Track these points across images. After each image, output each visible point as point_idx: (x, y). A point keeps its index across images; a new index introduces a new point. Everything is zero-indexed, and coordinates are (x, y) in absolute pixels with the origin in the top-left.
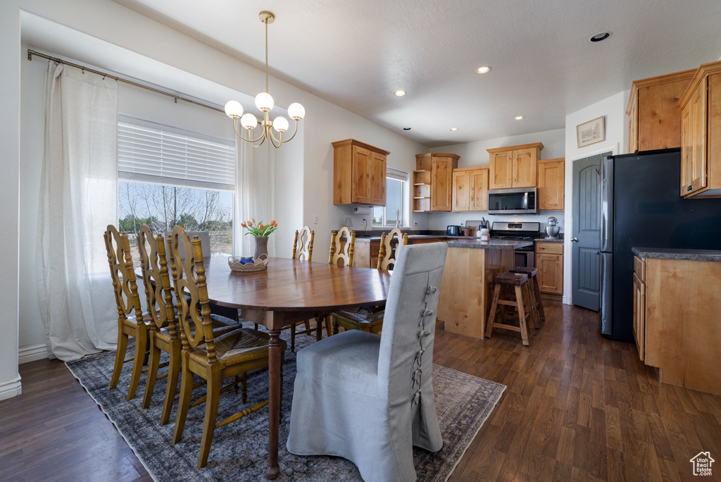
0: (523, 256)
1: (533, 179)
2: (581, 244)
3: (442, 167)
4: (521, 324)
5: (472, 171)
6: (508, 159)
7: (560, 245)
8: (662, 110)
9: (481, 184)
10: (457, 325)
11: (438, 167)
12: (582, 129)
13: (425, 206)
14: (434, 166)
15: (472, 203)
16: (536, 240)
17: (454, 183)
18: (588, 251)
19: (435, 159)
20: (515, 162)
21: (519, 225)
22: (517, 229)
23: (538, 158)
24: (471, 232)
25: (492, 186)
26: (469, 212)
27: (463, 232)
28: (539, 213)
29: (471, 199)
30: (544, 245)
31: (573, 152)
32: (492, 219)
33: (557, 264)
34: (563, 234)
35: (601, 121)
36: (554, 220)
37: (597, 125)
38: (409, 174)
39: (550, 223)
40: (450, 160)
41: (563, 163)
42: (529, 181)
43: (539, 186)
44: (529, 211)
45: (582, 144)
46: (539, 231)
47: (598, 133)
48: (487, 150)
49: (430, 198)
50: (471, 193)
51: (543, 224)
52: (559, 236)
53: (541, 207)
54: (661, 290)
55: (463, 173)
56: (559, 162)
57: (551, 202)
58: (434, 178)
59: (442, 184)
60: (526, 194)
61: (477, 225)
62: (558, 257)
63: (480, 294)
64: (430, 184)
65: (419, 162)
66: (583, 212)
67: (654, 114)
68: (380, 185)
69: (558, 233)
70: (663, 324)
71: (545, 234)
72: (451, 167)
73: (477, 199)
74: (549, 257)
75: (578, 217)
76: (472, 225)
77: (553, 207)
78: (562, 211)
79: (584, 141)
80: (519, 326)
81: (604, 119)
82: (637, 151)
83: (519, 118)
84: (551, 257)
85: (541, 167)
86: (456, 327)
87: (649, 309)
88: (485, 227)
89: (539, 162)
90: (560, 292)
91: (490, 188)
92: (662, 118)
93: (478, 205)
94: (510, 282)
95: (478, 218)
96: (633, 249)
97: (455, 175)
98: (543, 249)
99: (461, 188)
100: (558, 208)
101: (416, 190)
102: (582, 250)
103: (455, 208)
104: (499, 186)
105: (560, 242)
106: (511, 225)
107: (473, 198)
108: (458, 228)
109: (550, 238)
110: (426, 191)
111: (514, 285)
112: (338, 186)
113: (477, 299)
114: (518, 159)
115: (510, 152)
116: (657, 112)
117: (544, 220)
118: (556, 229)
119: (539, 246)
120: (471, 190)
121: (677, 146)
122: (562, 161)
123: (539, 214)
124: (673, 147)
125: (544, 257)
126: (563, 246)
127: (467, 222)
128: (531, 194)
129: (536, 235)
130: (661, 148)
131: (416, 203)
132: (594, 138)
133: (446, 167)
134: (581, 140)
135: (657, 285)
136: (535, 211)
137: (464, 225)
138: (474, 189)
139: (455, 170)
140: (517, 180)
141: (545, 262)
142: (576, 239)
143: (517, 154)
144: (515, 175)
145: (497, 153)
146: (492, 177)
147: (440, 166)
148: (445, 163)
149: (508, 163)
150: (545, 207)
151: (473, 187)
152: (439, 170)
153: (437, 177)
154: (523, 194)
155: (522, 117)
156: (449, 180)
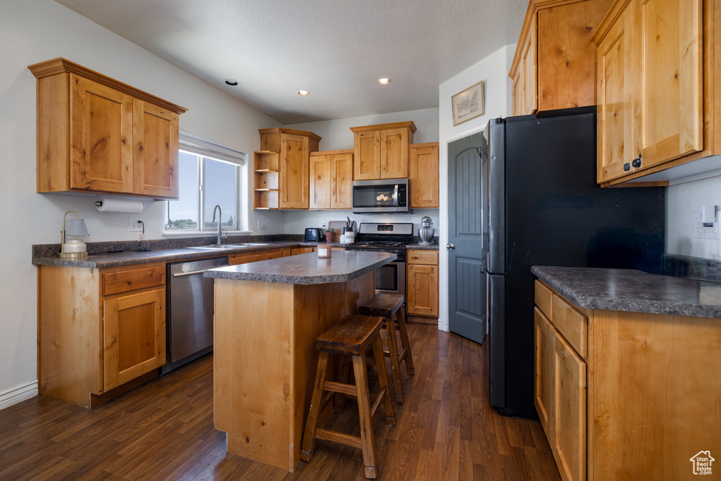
0: (393, 269)
1: (404, 167)
2: (458, 252)
3: (295, 149)
4: (362, 433)
5: (333, 155)
6: (375, 141)
7: (435, 253)
8: (571, 44)
9: (345, 173)
10: (248, 440)
11: (289, 148)
12: (458, 100)
13: (273, 201)
14: (284, 146)
15: (334, 198)
16: (407, 246)
17: (312, 171)
18: (466, 261)
19: (284, 137)
20: (383, 145)
21: (390, 227)
22: (388, 232)
23: (410, 141)
24: (334, 236)
25: (358, 176)
26: (330, 210)
27: (324, 236)
28: (411, 211)
29: (332, 193)
30: (418, 253)
31: (449, 132)
32: (359, 219)
33: (432, 278)
34: (437, 238)
35: (479, 88)
36: (429, 221)
37: (475, 94)
38: (247, 155)
39: (424, 225)
40: (306, 140)
41: (437, 148)
42: (399, 171)
43: (412, 177)
44: (401, 209)
45: (458, 121)
46: (412, 234)
47: (477, 104)
48: (351, 128)
49: (279, 190)
50: (333, 186)
51: (417, 225)
52: (434, 241)
53: (413, 204)
54: (620, 380)
55: (322, 159)
56: (433, 147)
57: (425, 198)
58: (283, 163)
59: (295, 172)
60: (396, 187)
61: (341, 227)
62: (432, 269)
63: (286, 377)
64: (279, 171)
65: (264, 140)
66: (460, 210)
67: (559, 52)
68: (162, 162)
69: (433, 237)
70: (624, 455)
71: (418, 239)
72: (307, 150)
73: (340, 192)
74: (422, 268)
75: (454, 216)
76: (336, 227)
77: (427, 204)
78: (437, 209)
79: (460, 117)
80: (359, 435)
81: (483, 85)
82: (536, 111)
83: (384, 81)
84: (425, 269)
85: (413, 152)
86: (246, 445)
87: (596, 422)
88: (350, 230)
89: (411, 146)
90: (434, 314)
91: (355, 179)
92: (569, 59)
93: (340, 202)
94: (342, 349)
95: (342, 218)
96: (536, 270)
97: (313, 160)
98: (416, 258)
99: (320, 178)
100: (432, 205)
101: (259, 178)
102: (460, 261)
103: (313, 206)
104: (365, 176)
105: (434, 249)
106: (381, 227)
107: (335, 192)
108: (319, 230)
109: (424, 244)
110: (273, 181)
111: (350, 355)
112: (45, 155)
113: (282, 387)
114: (386, 142)
115: (378, 132)
116: (564, 48)
117: (417, 220)
118: (430, 232)
119: (411, 254)
120: (332, 180)
121: (592, 104)
122: (435, 146)
123: (412, 213)
124: (585, 105)
125: (417, 269)
126: (438, 254)
127: (330, 222)
128: (402, 187)
129: (410, 239)
130: (569, 106)
131: (259, 197)
132: (471, 111)
133: (300, 149)
134: (457, 115)
135: (613, 368)
136: (406, 209)
137: (327, 228)
138: (335, 180)
139: (313, 153)
140: (386, 169)
141: (418, 276)
142: (452, 245)
143: (385, 135)
144: (383, 162)
145: (363, 133)
146: (357, 164)
147: (292, 147)
148: (299, 143)
149: (375, 147)
150: (418, 203)
151: (334, 177)
152: (291, 152)
153: (287, 162)
154: (393, 186)
155: (387, 80)
156: (305, 166)
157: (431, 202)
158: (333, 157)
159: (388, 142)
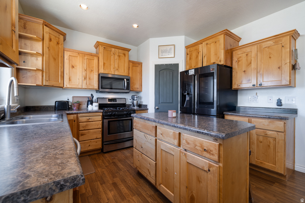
1: (126, 71)
3: (54, 42)
6: (112, 54)
7: (146, 111)
9: (92, 67)
11: (50, 40)
12: (162, 48)
14: (46, 37)
15: (85, 82)
19: (46, 29)
20: (116, 57)
21: (115, 100)
22: (114, 102)
29: (83, 78)
35: (173, 47)
37: (171, 49)
40: (62, 37)
42: (124, 71)
43: (130, 76)
45: (161, 57)
46: (126, 103)
47: (171, 52)
48: (97, 42)
49: (42, 70)
50: (84, 74)
53: (131, 89)
55: (75, 54)
56: (139, 64)
57: (136, 86)
58: (46, 50)
59: (55, 59)
60: (125, 80)
64: (43, 55)
65: (22, 24)
72: (62, 46)
73: (89, 79)
76: (80, 100)
77: (136, 90)
79: (162, 55)
91: (100, 72)
93: (90, 84)
97: (67, 53)
99: (72, 67)
100: (139, 90)
103: (66, 85)
104: (106, 72)
106: (110, 100)
107: (86, 78)
115: (113, 49)
120: (83, 70)
127: (73, 97)
131: (17, 74)
132: (168, 54)
133: (58, 43)
134: (160, 54)
138: (86, 70)
140: (118, 70)
142: (158, 107)
143: (117, 52)
144: (116, 66)
145: (105, 47)
146: (101, 64)
147: (52, 40)
148: (57, 39)
149: (112, 57)
150: (133, 89)
151: (85, 68)
152: (51, 43)
153: (49, 50)
154: (123, 79)
155: (137, 26)
156: (61, 56)
157: (138, 88)
158: (85, 56)
159: (119, 56)
